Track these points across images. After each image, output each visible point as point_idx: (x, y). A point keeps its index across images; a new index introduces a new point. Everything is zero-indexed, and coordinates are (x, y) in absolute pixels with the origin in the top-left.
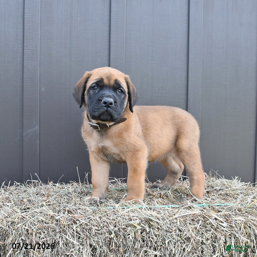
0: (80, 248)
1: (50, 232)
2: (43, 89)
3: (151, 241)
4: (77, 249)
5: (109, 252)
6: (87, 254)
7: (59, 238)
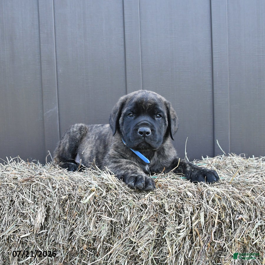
0: (35, 207)
1: (8, 190)
2: (60, 71)
3: (106, 206)
4: (32, 208)
5: (62, 214)
6: (42, 214)
7: (15, 197)
